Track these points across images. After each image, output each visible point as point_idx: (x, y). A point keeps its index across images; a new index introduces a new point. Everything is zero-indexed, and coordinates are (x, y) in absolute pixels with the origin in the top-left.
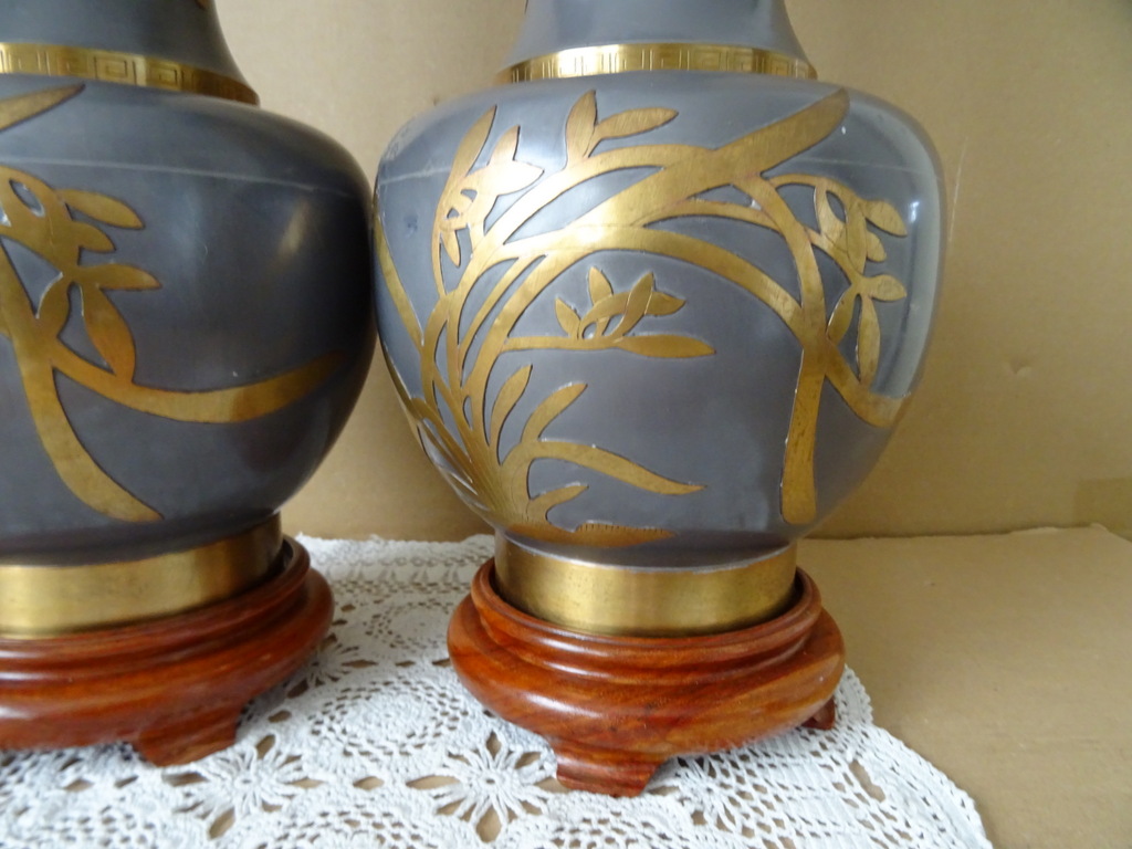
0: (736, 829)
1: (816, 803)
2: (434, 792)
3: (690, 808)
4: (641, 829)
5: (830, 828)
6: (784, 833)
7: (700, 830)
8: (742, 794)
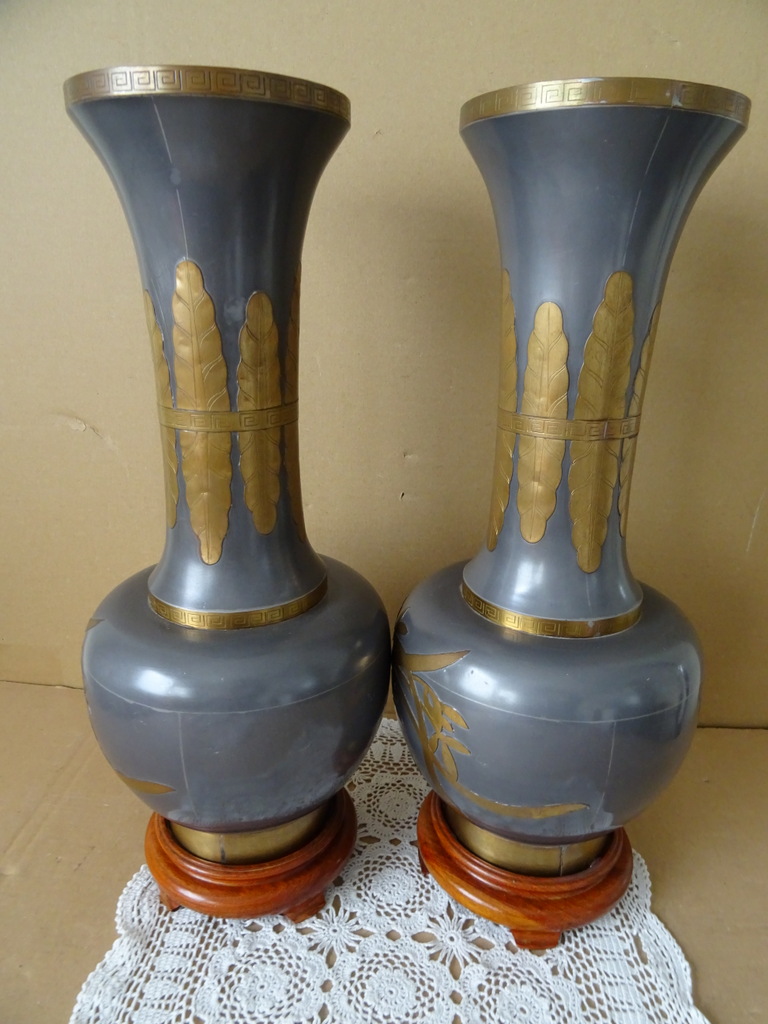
0: (573, 978)
1: (613, 963)
2: (427, 945)
3: (551, 965)
4: (527, 975)
5: (619, 980)
6: (596, 982)
7: (555, 979)
8: (577, 954)
